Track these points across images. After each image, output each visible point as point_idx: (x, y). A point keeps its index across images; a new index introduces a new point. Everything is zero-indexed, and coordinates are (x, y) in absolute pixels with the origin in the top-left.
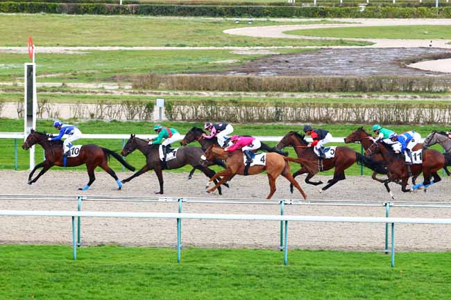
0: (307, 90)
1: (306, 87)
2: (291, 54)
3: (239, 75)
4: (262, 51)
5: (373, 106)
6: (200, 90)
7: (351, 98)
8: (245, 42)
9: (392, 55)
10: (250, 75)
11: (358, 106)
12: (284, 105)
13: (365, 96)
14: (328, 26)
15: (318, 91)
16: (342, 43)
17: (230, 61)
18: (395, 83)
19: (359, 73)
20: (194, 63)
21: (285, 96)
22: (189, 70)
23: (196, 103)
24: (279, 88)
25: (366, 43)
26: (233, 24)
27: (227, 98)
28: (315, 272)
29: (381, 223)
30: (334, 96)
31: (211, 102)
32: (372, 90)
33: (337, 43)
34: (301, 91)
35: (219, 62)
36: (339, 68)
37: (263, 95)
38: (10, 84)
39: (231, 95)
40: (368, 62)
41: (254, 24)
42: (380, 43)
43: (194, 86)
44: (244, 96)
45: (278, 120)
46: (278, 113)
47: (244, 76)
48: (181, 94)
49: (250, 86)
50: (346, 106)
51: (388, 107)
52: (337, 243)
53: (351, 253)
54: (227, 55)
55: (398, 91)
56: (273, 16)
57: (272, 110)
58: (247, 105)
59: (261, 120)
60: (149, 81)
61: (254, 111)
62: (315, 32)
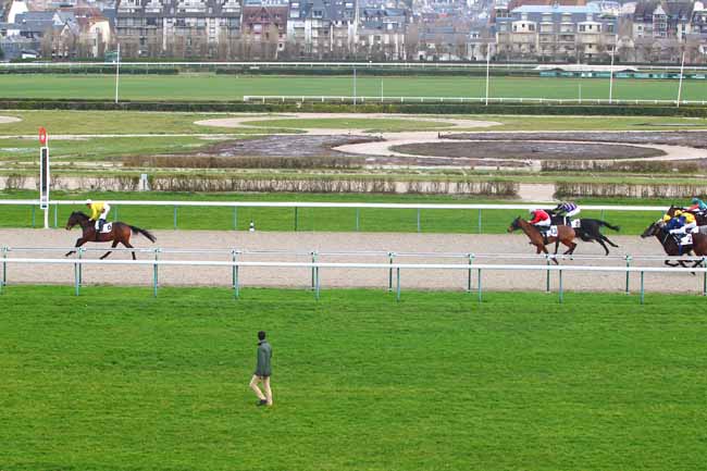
0: (257, 167)
1: (255, 165)
2: (244, 140)
3: (204, 155)
4: (223, 137)
5: (305, 179)
6: (174, 166)
7: (290, 173)
8: (210, 130)
9: (321, 141)
10: (213, 156)
11: (295, 179)
12: (238, 178)
13: (300, 172)
14: (273, 119)
15: (263, 167)
16: (283, 131)
17: (199, 145)
18: (322, 162)
19: (296, 154)
20: (171, 146)
21: (239, 171)
22: (167, 151)
23: (172, 177)
24: (235, 165)
25: (300, 132)
26: (202, 118)
27: (195, 173)
28: (260, 304)
29: (308, 267)
30: (277, 171)
31: (182, 176)
32: (306, 167)
33: (279, 131)
34: (252, 167)
35: (190, 145)
36: (282, 150)
37: (223, 171)
38: (31, 163)
39: (199, 170)
40: (302, 146)
41: (217, 117)
42: (312, 132)
43: (170, 164)
44: (208, 171)
45: (232, 189)
46: (233, 184)
47: (208, 156)
48: (160, 170)
49: (213, 164)
50: (285, 179)
51: (316, 179)
52: (275, 282)
53: (287, 290)
54: (196, 140)
55: (325, 167)
56: (231, 111)
57: (229, 182)
58: (211, 178)
59: (221, 189)
60: (136, 160)
61: (215, 182)
62: (263, 123)
